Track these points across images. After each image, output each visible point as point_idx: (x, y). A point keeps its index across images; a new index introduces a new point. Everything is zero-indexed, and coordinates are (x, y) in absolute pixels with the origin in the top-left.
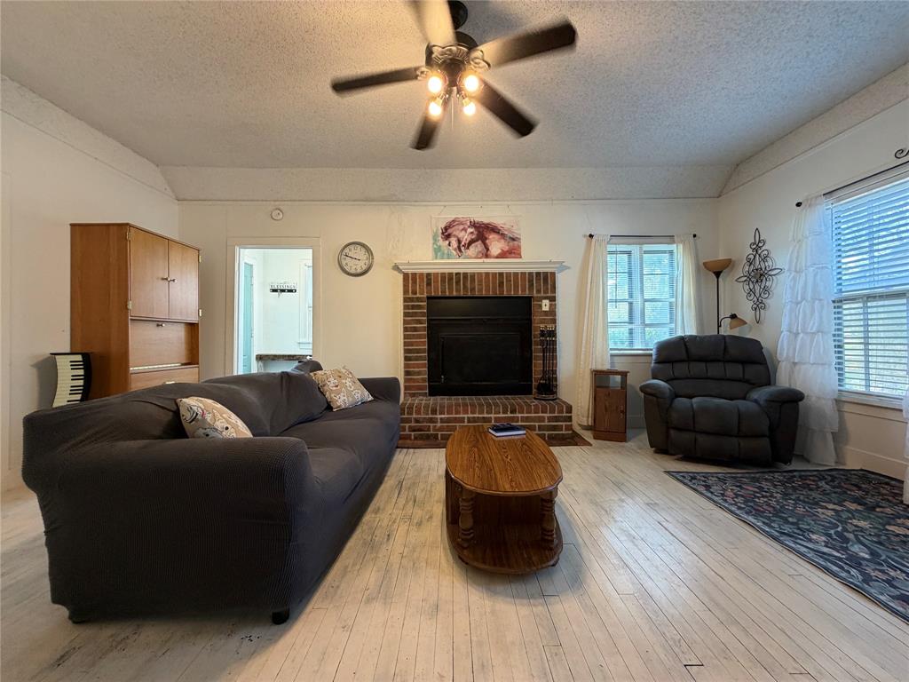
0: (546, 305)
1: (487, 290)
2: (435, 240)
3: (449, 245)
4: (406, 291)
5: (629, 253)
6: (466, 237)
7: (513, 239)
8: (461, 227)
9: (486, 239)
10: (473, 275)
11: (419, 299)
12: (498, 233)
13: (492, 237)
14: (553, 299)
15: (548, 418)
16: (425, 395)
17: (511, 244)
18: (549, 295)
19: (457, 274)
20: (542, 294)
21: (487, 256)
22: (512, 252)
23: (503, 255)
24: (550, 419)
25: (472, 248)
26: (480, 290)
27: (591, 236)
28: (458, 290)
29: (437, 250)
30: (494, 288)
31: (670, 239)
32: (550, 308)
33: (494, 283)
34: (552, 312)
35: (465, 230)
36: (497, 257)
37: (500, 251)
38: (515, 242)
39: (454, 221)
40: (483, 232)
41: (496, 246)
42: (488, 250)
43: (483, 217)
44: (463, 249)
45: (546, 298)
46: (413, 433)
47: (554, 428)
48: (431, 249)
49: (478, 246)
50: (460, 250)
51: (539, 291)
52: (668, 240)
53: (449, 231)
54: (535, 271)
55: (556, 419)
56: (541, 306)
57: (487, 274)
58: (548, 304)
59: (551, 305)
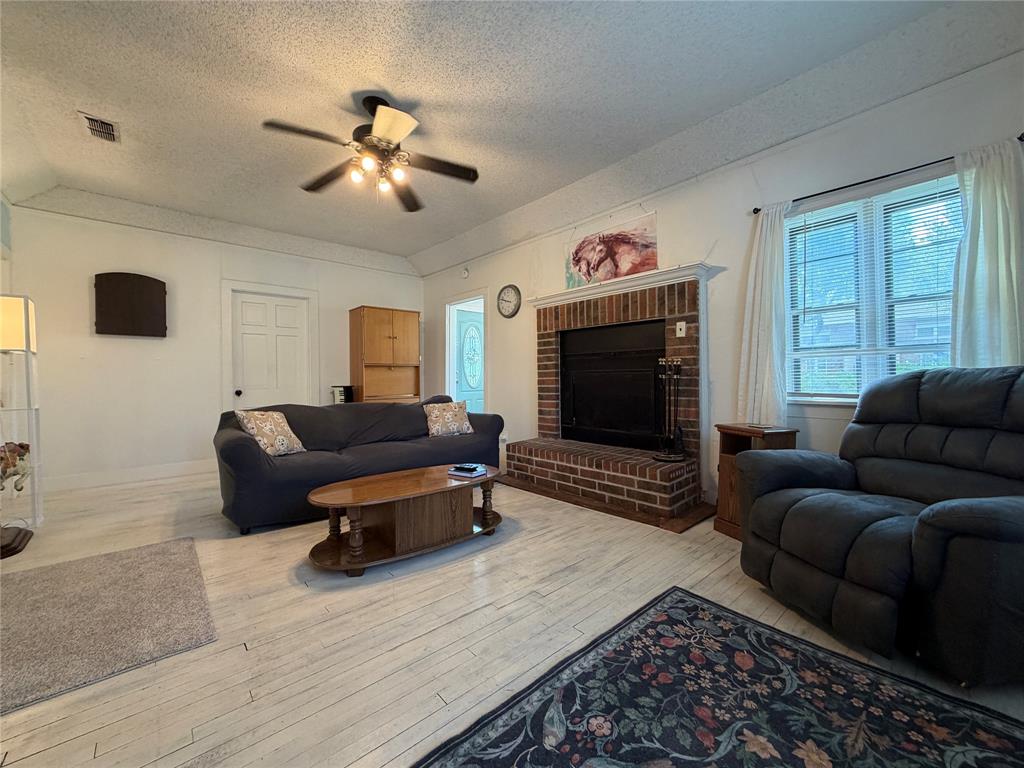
0: (681, 330)
1: (611, 318)
2: (568, 268)
3: (580, 270)
4: (539, 329)
6: (594, 257)
7: (646, 246)
8: (591, 247)
9: (616, 253)
10: (596, 302)
11: (549, 335)
12: (628, 243)
13: (622, 249)
14: (693, 320)
15: (639, 482)
17: (644, 253)
18: (687, 314)
20: (677, 315)
21: (616, 275)
22: (647, 263)
23: (634, 270)
24: (642, 485)
25: (601, 270)
26: (603, 319)
27: (756, 211)
28: (582, 321)
29: (570, 278)
30: (618, 314)
31: (945, 164)
32: (687, 332)
33: (618, 308)
34: (693, 339)
35: (594, 249)
36: (627, 274)
37: (630, 265)
38: (650, 249)
39: (583, 242)
40: (612, 245)
41: (627, 258)
42: (617, 266)
44: (592, 271)
45: (681, 319)
47: (646, 498)
48: (565, 278)
49: (608, 264)
50: (589, 274)
51: (671, 311)
53: (580, 254)
54: (666, 283)
55: (647, 485)
56: (674, 331)
57: (611, 298)
58: (684, 329)
59: (688, 329)
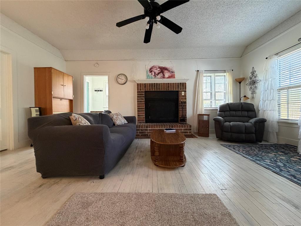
0: (183, 93)
1: (164, 89)
2: (147, 72)
3: (152, 74)
4: (138, 89)
5: (211, 76)
6: (157, 72)
7: (172, 72)
8: (156, 68)
9: (164, 72)
10: (159, 84)
11: (142, 92)
12: (167, 70)
13: (166, 71)
14: (185, 92)
15: (184, 129)
16: (144, 122)
17: (172, 73)
18: (184, 90)
19: (154, 83)
20: (182, 90)
21: (164, 78)
22: (172, 76)
23: (169, 77)
24: (184, 130)
25: (159, 75)
26: (162, 89)
27: (198, 71)
28: (155, 89)
29: (148, 76)
30: (166, 88)
31: (225, 71)
32: (184, 94)
33: (166, 86)
34: (185, 96)
35: (157, 69)
36: (167, 78)
37: (168, 76)
38: (173, 73)
39: (153, 66)
40: (163, 70)
41: (167, 74)
42: (164, 76)
43: (163, 65)
44: (156, 75)
45: (183, 91)
46: (140, 134)
47: (185, 132)
48: (145, 76)
49: (161, 75)
50: (155, 76)
51: (181, 89)
52: (223, 71)
53: (152, 70)
54: (179, 82)
55: (186, 130)
56: (181, 94)
57: (164, 83)
58: (184, 93)
59: (185, 93)
